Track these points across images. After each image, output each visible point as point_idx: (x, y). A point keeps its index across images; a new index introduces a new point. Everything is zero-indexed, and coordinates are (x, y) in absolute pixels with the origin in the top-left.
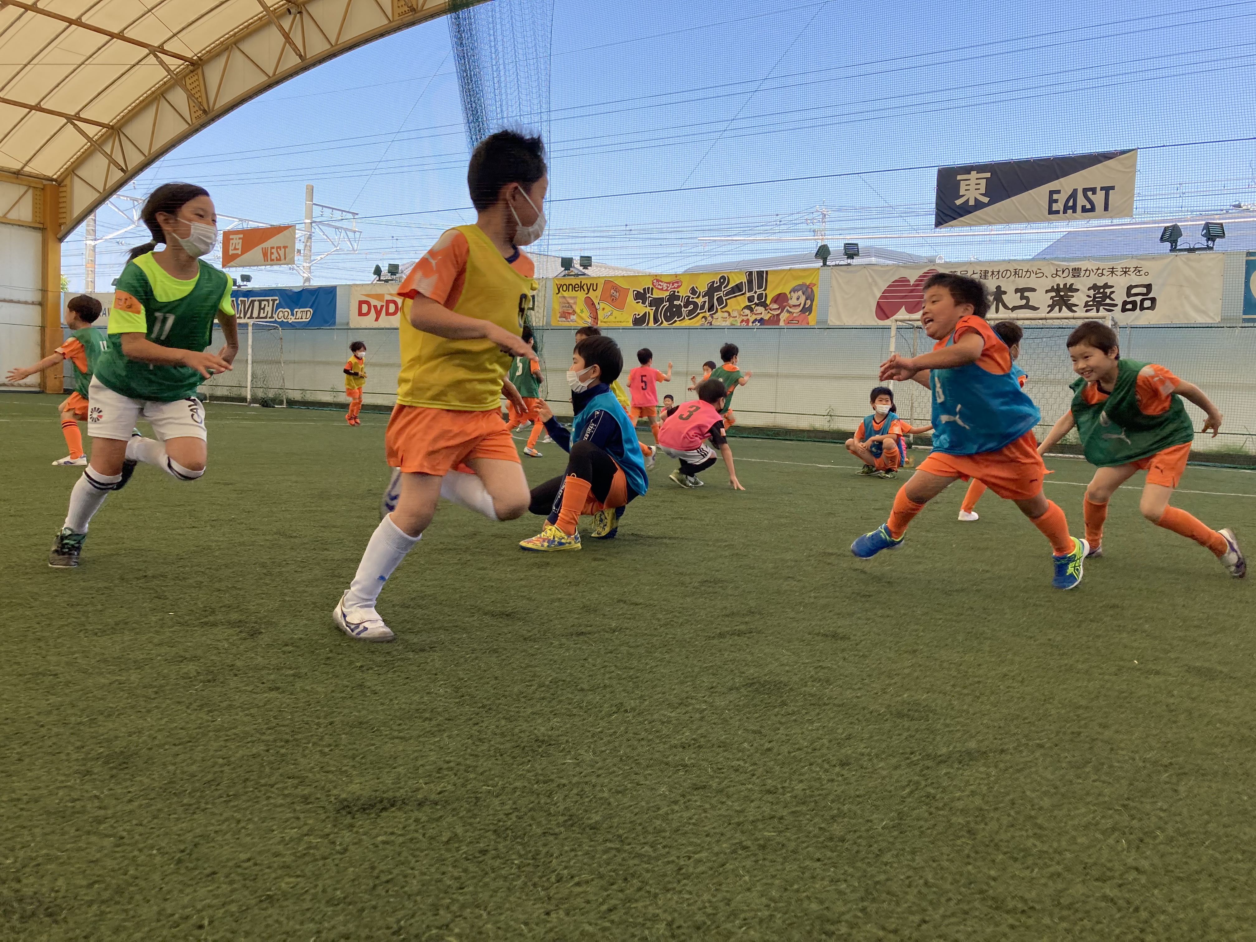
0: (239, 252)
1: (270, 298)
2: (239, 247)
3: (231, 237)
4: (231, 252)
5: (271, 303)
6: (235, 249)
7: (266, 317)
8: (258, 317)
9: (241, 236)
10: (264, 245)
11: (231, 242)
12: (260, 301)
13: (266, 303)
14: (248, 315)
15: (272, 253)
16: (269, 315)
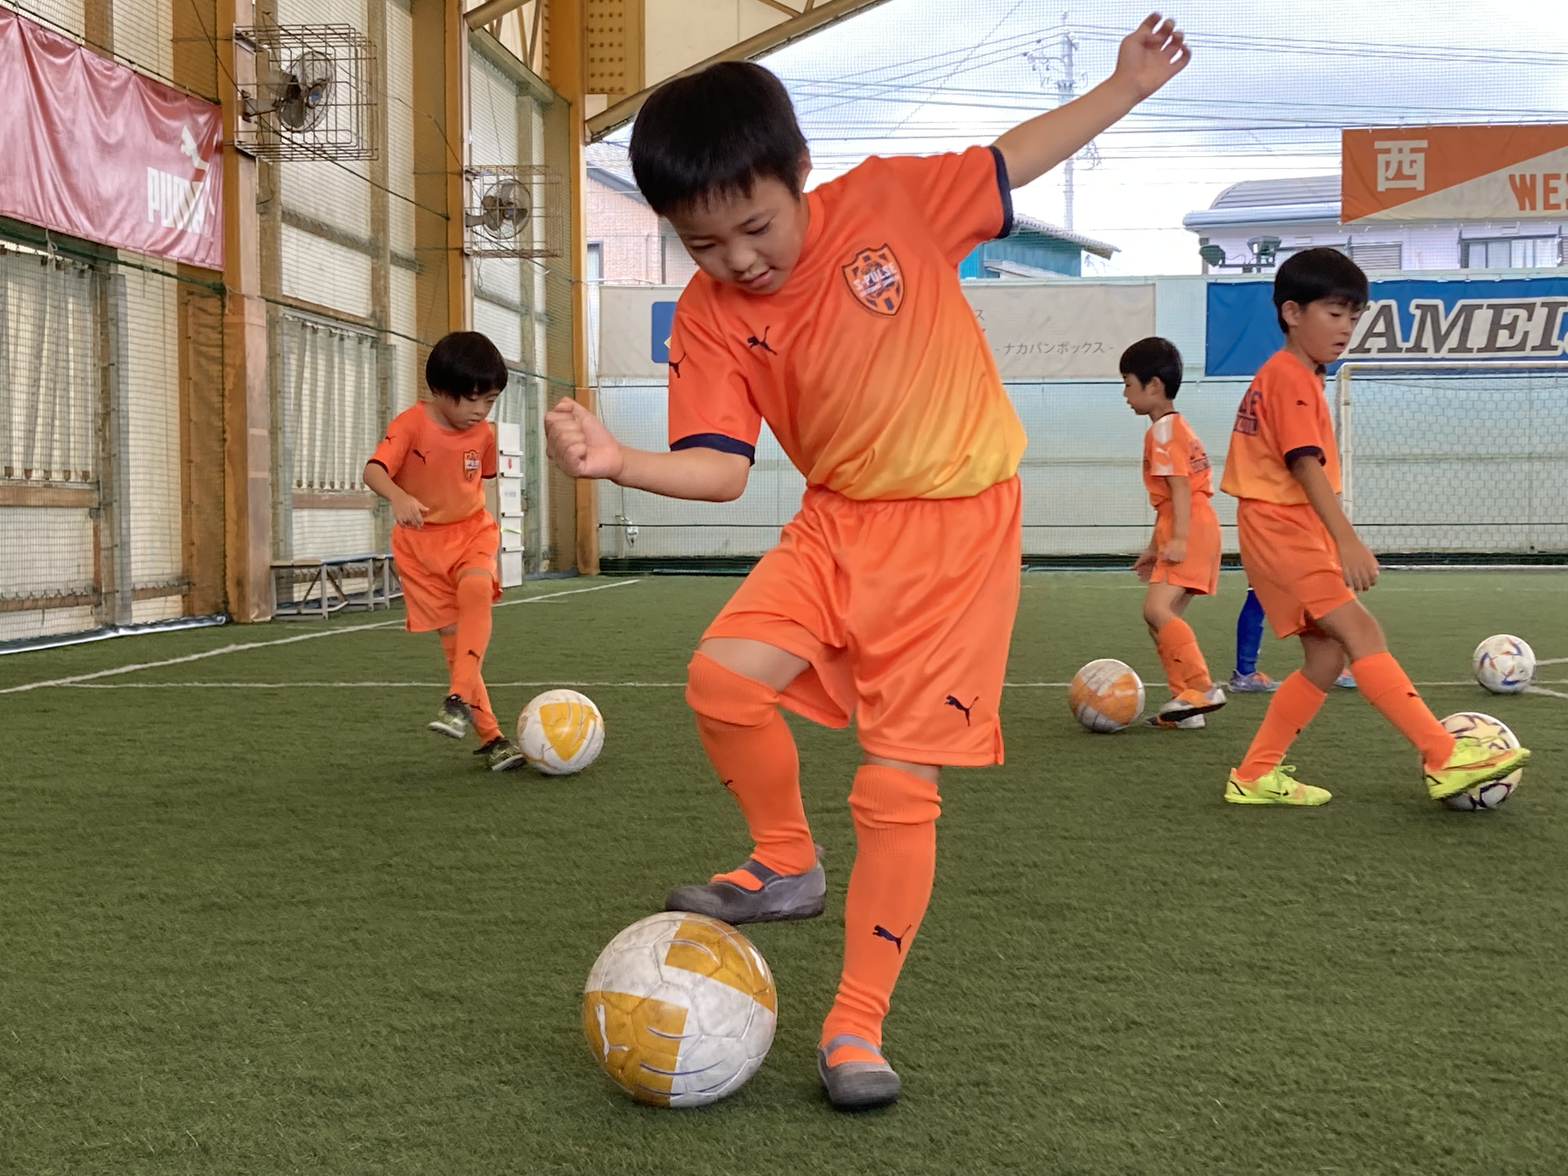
0: (1419, 184)
1: (1538, 300)
2: (1419, 169)
3: (1378, 145)
4: (1382, 186)
5: (1541, 314)
6: (1399, 175)
7: (1521, 346)
8: (1491, 345)
9: (1424, 144)
10: (1518, 169)
11: (1381, 158)
12: (1498, 310)
13: (1523, 314)
14: (1453, 340)
15: (1549, 191)
16: (1535, 339)
